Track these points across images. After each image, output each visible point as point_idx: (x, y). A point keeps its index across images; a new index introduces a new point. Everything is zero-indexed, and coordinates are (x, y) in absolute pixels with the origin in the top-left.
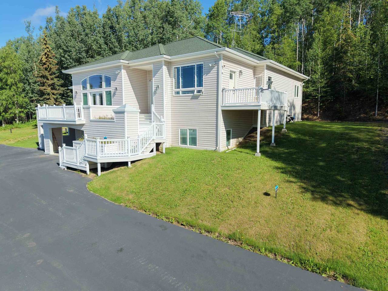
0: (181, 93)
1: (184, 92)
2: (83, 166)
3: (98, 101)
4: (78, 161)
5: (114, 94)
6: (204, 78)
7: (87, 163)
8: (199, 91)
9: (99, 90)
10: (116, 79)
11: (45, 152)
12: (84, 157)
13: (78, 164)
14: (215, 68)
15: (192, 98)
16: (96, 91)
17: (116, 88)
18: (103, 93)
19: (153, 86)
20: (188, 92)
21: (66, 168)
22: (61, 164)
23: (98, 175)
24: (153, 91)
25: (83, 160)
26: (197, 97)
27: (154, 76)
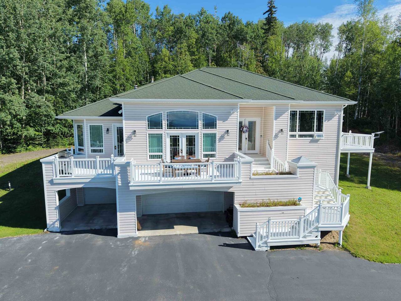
0: (297, 136)
1: (301, 136)
2: (314, 239)
3: (183, 145)
4: (302, 234)
5: (222, 138)
6: (325, 124)
7: (319, 234)
8: (319, 136)
9: (190, 132)
10: (226, 120)
11: (120, 235)
12: (317, 228)
13: (301, 239)
14: (337, 117)
15: (312, 141)
16: (183, 133)
17: (228, 131)
18: (200, 135)
19: (274, 130)
20: (305, 136)
21: (269, 249)
22: (259, 246)
23: (339, 244)
24: (274, 134)
25: (310, 232)
26: (317, 141)
27: (276, 119)
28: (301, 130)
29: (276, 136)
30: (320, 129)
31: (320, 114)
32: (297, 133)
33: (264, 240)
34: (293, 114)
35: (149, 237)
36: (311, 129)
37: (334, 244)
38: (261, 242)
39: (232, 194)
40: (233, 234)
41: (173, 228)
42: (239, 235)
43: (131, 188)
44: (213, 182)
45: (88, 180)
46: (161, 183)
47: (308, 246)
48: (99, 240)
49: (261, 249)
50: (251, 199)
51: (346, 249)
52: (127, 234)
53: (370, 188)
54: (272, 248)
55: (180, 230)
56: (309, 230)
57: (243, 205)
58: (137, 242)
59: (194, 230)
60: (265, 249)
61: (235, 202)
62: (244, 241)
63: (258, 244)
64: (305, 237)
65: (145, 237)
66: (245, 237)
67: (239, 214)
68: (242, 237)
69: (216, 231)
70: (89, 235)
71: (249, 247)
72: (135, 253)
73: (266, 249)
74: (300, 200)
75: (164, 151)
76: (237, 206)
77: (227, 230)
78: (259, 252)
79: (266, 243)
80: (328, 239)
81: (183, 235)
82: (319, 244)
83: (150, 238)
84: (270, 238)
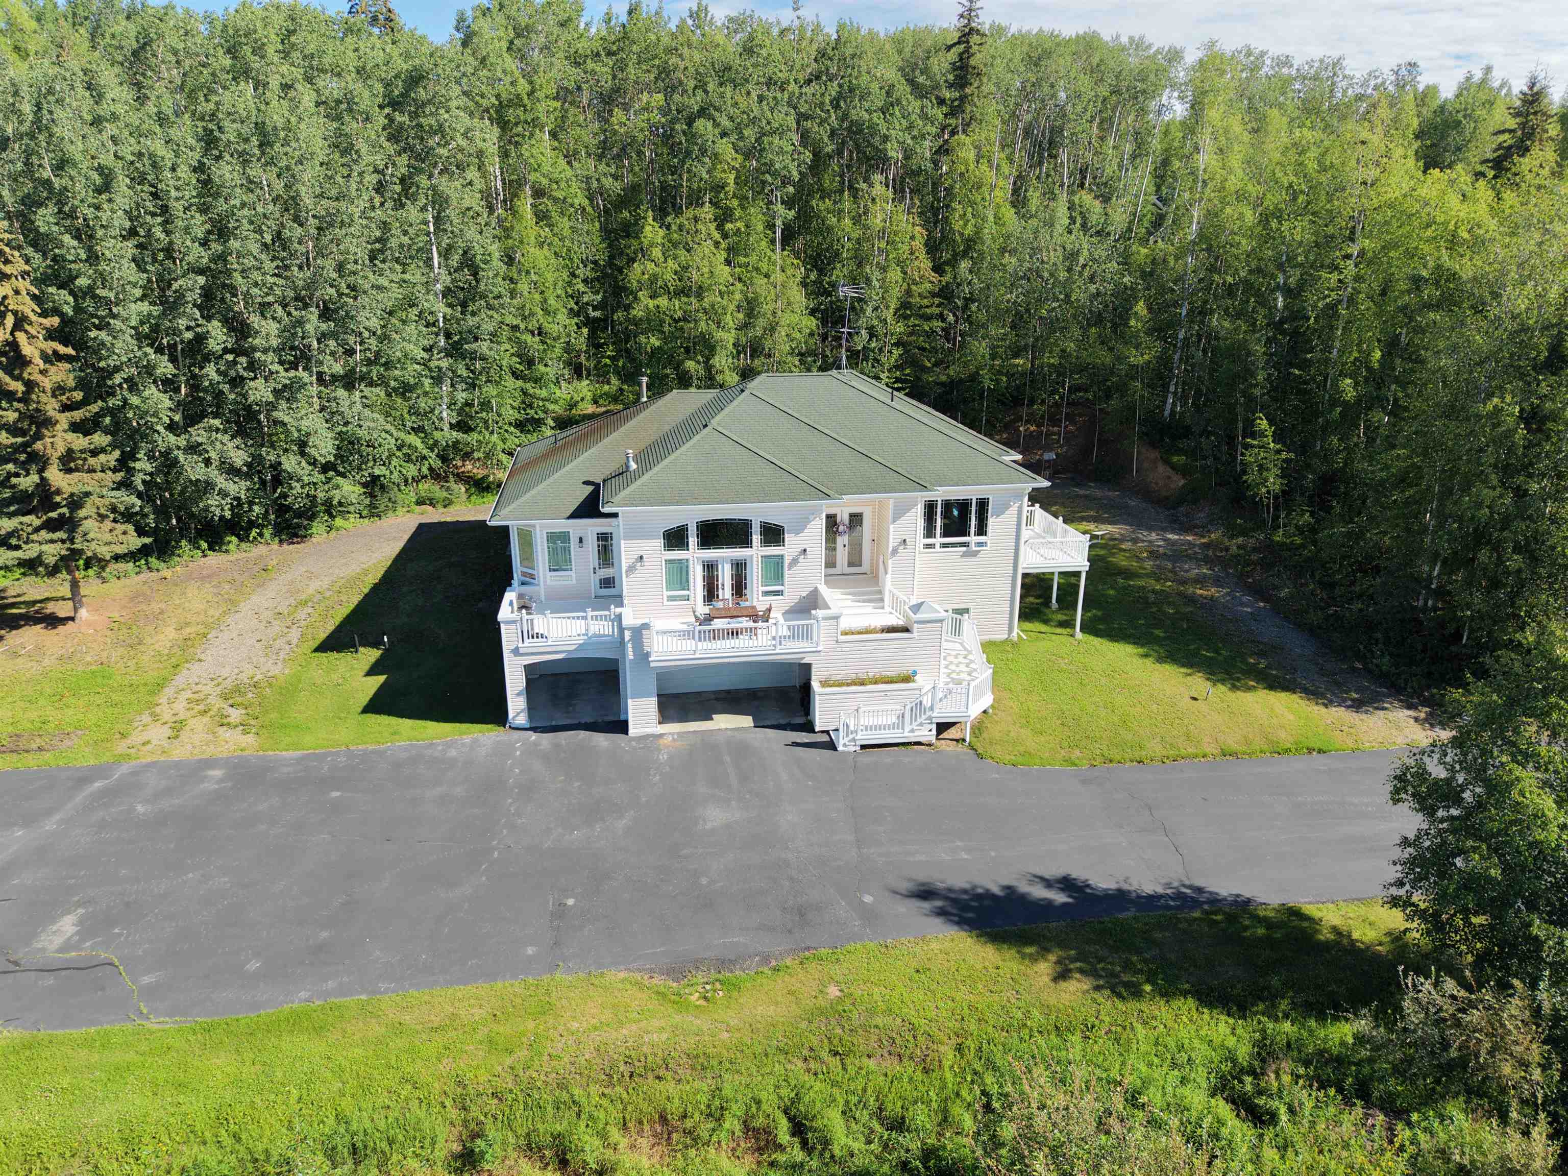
0: (938, 546)
1: (944, 545)
2: (927, 734)
3: (725, 576)
4: (908, 728)
5: (795, 561)
6: (992, 522)
7: (934, 727)
8: (980, 544)
9: (738, 553)
10: (802, 531)
11: (631, 731)
12: (930, 718)
13: (906, 734)
14: (1014, 510)
15: (964, 555)
16: (724, 555)
17: (805, 550)
18: (755, 559)
19: (891, 540)
20: (953, 545)
21: (858, 748)
22: (843, 743)
23: (964, 740)
24: (890, 549)
25: (921, 724)
26: (975, 554)
27: (894, 522)
28: (945, 534)
29: (895, 551)
30: (982, 530)
31: (983, 505)
32: (938, 540)
33: (851, 736)
34: (930, 508)
35: (678, 733)
36: (964, 532)
37: (957, 741)
38: (846, 740)
39: (807, 667)
40: (808, 727)
41: (712, 719)
42: (817, 729)
43: (652, 665)
44: (777, 651)
45: (573, 647)
46: (697, 656)
47: (919, 743)
48: (601, 740)
49: (845, 749)
50: (838, 674)
51: (973, 748)
52: (642, 730)
53: (1079, 635)
54: (863, 747)
55: (723, 722)
56: (919, 721)
57: (824, 684)
58: (661, 741)
59: (747, 721)
60: (852, 749)
61: (813, 678)
62: (825, 738)
63: (842, 742)
64: (912, 731)
65: (673, 734)
66: (827, 732)
67: (817, 698)
68: (823, 732)
69: (783, 722)
70: (583, 734)
71: (831, 746)
72: (663, 757)
73: (854, 749)
74: (915, 673)
75: (692, 588)
76: (815, 685)
77: (799, 720)
78: (843, 752)
79: (854, 740)
80: (952, 733)
81: (731, 730)
82: (934, 741)
83: (681, 735)
84: (860, 733)
